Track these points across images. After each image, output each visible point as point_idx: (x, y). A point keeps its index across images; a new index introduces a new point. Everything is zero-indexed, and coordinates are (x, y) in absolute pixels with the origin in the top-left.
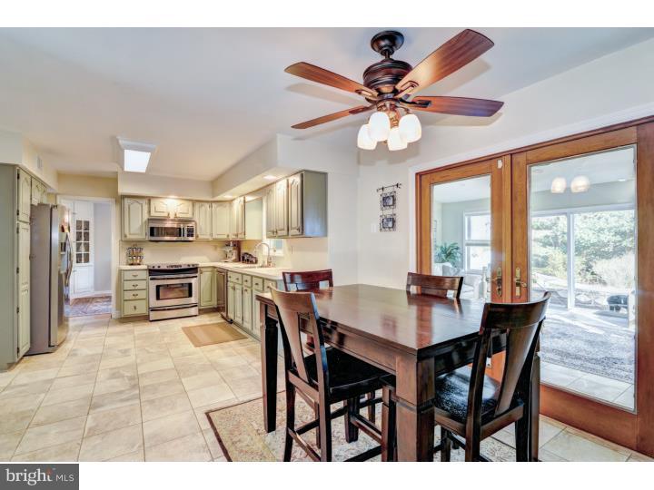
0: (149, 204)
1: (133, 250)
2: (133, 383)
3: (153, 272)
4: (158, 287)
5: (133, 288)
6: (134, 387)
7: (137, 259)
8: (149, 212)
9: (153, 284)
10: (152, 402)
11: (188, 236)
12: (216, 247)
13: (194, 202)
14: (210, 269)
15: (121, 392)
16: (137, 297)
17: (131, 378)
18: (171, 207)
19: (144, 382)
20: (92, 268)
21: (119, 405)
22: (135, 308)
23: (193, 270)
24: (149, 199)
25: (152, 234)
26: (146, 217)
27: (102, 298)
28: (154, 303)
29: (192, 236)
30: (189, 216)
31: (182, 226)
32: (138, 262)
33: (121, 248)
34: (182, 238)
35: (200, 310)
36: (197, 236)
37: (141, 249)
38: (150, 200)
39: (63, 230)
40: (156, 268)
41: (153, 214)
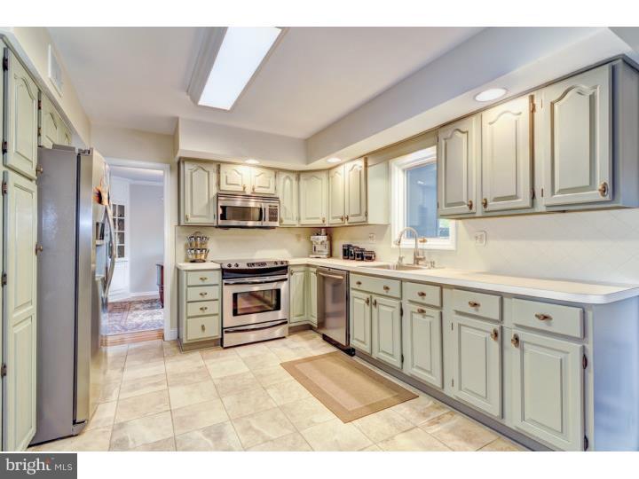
0: (219, 172)
1: (195, 240)
3: (229, 273)
4: (235, 295)
5: (201, 298)
7: (201, 254)
8: (219, 184)
9: (229, 291)
11: (271, 219)
12: (298, 236)
13: (277, 171)
14: (302, 268)
16: (206, 312)
18: (247, 177)
20: (128, 264)
22: (203, 328)
23: (282, 269)
24: (219, 165)
25: (223, 217)
26: (214, 191)
27: (140, 302)
28: (230, 321)
29: (275, 220)
30: (271, 191)
31: (263, 206)
32: (203, 257)
33: (178, 237)
34: (265, 224)
35: (290, 328)
36: (281, 221)
37: (207, 239)
38: (219, 167)
39: (100, 200)
40: (233, 267)
41: (224, 187)
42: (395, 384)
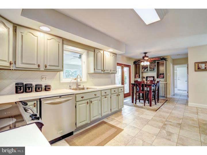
2: (165, 126)
6: (165, 125)
10: (164, 118)
15: (170, 125)
17: (164, 128)
19: (161, 124)
21: (172, 121)
42: (93, 126)
